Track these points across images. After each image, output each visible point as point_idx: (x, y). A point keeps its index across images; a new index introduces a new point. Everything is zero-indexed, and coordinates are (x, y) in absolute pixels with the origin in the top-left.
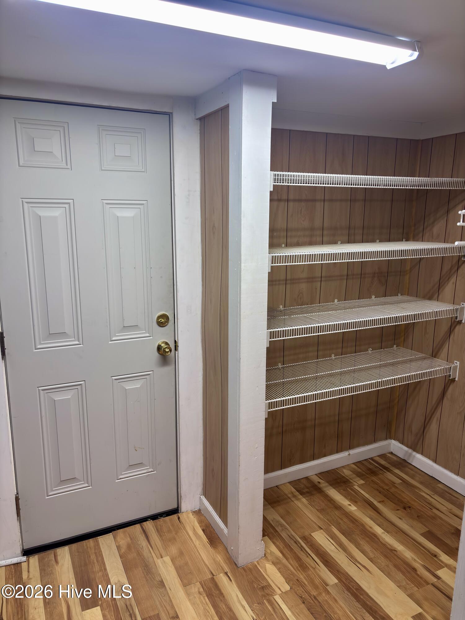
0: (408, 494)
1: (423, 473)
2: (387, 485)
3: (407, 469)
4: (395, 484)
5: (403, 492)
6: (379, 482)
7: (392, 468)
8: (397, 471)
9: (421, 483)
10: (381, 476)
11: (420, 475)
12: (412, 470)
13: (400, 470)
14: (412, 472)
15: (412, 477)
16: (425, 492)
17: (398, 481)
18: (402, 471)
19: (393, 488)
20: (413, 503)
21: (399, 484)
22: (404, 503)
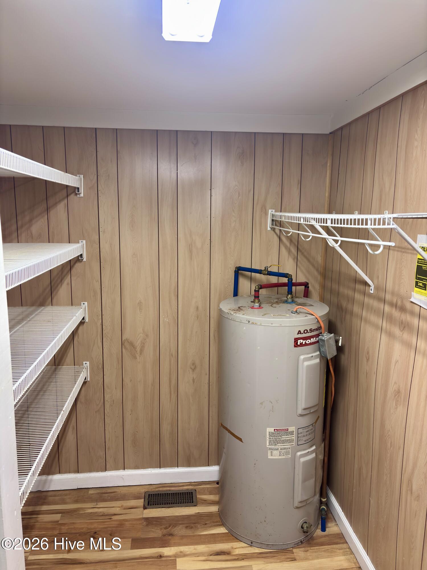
0: (79, 521)
1: (67, 492)
2: (53, 529)
3: (51, 498)
4: (58, 521)
5: (73, 523)
6: (44, 533)
7: (38, 508)
8: (45, 508)
9: (76, 502)
10: (38, 525)
11: (66, 495)
12: (55, 496)
13: (45, 505)
14: (57, 498)
15: (64, 502)
16: (89, 508)
17: (58, 517)
18: (49, 504)
19: (63, 527)
20: (93, 527)
21: (61, 519)
22: (87, 533)
